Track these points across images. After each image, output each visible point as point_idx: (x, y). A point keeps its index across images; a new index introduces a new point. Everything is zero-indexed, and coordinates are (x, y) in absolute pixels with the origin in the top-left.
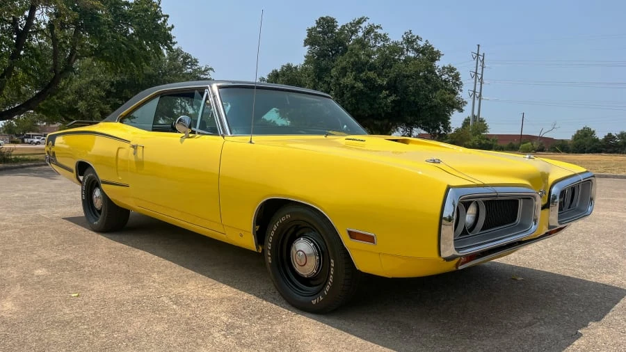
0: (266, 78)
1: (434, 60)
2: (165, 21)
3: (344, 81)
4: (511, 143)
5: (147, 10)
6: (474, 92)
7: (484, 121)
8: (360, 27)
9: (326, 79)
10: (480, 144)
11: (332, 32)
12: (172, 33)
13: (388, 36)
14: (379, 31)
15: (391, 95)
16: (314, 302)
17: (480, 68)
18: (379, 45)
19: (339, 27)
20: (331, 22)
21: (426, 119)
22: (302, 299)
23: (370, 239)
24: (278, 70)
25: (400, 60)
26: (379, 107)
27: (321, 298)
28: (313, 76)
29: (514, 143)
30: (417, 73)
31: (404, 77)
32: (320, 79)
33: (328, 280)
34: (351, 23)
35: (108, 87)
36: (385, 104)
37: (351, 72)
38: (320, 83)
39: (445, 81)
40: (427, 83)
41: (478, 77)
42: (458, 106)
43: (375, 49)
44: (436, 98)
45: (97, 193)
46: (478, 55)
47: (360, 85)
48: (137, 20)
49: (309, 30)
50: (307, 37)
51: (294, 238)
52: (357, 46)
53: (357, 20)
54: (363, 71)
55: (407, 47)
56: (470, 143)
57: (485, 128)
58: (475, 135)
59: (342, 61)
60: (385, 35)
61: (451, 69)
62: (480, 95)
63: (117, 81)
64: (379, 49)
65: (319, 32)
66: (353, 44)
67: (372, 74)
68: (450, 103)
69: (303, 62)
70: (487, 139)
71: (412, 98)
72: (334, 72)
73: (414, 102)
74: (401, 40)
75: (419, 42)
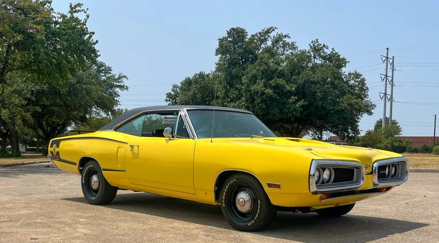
0: (179, 85)
1: (340, 66)
2: (90, 37)
3: (253, 88)
4: (425, 145)
5: (74, 28)
6: (385, 94)
7: (397, 123)
8: (269, 36)
9: (238, 86)
10: (393, 146)
11: (242, 41)
12: (96, 47)
13: (296, 45)
14: (287, 40)
15: (300, 100)
16: (249, 224)
17: (390, 71)
18: (288, 53)
19: (249, 37)
20: (241, 33)
21: (334, 122)
22: (242, 224)
23: (278, 186)
24: (191, 78)
25: (307, 67)
26: (288, 112)
27: (253, 222)
28: (224, 83)
29: (428, 145)
30: (324, 80)
31: (312, 83)
32: (231, 86)
33: (257, 211)
34: (260, 33)
35: (28, 96)
36: (294, 109)
37: (261, 80)
38: (231, 90)
39: (351, 86)
40: (334, 88)
41: (388, 80)
42: (368, 109)
43: (283, 57)
44: (344, 102)
45: (95, 178)
46: (387, 58)
47: (269, 91)
48: (66, 37)
49: (220, 39)
50: (218, 47)
51: (237, 193)
52: (267, 55)
53: (266, 29)
54: (272, 78)
55: (315, 55)
56: (382, 145)
57: (398, 130)
58: (387, 137)
59: (252, 69)
60: (292, 43)
61: (357, 75)
62: (392, 97)
63: (37, 90)
64: (287, 58)
65: (230, 42)
66: (262, 53)
67: (281, 81)
68: (357, 107)
69: (214, 70)
70: (400, 141)
71: (320, 103)
72: (244, 80)
73: (322, 106)
74: (308, 48)
75: (326, 50)
